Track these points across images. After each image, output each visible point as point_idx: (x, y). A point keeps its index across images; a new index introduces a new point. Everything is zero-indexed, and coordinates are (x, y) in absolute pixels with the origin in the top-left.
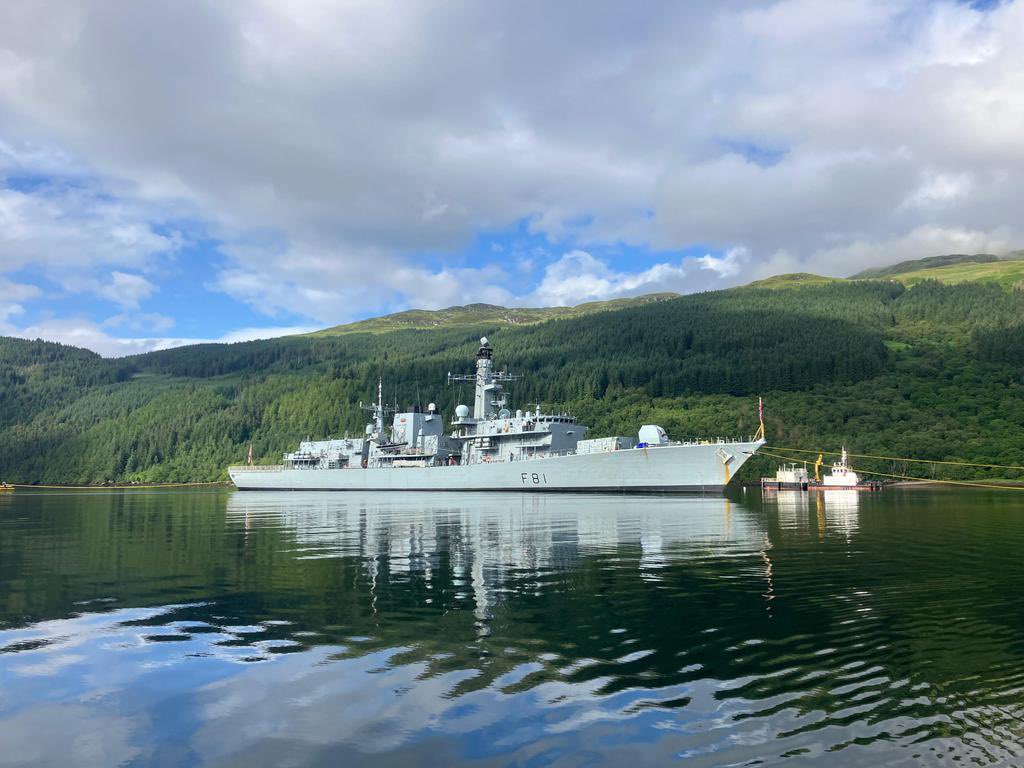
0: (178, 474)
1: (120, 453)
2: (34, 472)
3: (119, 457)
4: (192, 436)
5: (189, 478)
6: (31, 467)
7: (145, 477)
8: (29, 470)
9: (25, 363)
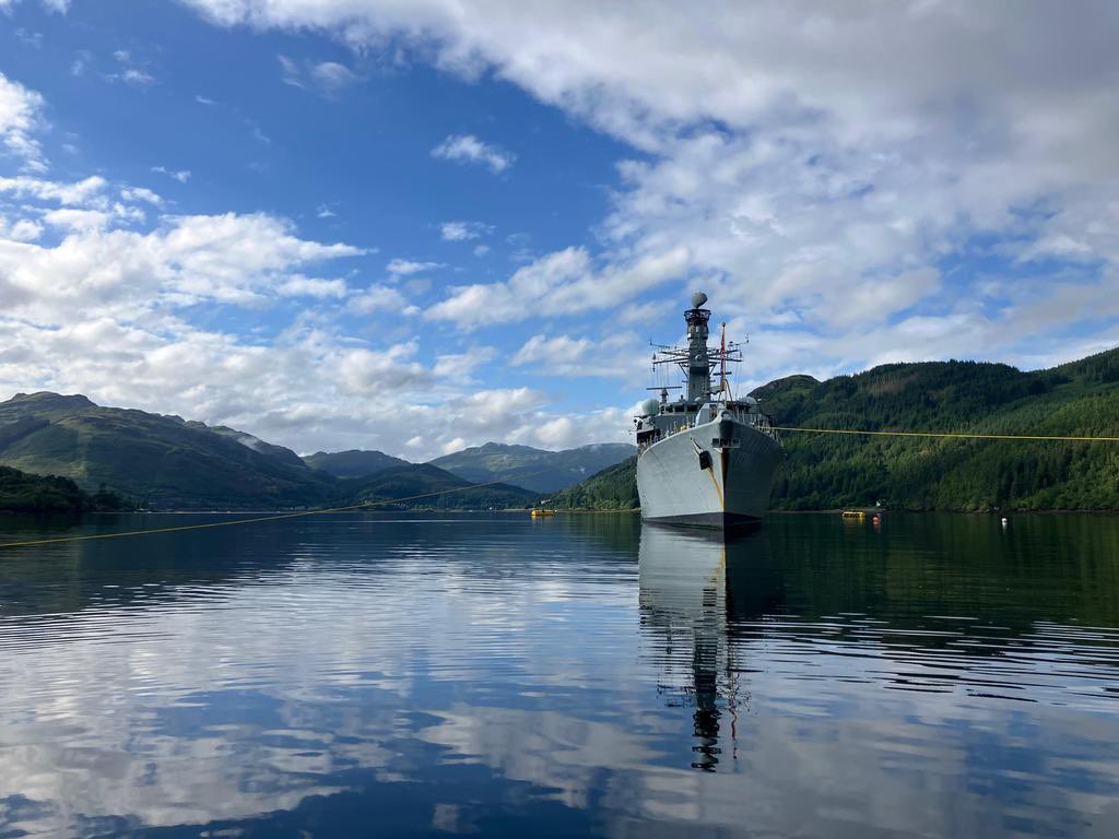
0: (1065, 499)
1: (1005, 475)
2: (928, 498)
3: (1003, 481)
4: (1089, 452)
5: (1078, 504)
6: (926, 493)
7: (1031, 503)
8: (925, 496)
9: (940, 386)
